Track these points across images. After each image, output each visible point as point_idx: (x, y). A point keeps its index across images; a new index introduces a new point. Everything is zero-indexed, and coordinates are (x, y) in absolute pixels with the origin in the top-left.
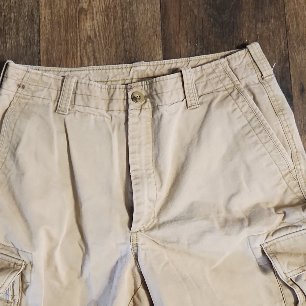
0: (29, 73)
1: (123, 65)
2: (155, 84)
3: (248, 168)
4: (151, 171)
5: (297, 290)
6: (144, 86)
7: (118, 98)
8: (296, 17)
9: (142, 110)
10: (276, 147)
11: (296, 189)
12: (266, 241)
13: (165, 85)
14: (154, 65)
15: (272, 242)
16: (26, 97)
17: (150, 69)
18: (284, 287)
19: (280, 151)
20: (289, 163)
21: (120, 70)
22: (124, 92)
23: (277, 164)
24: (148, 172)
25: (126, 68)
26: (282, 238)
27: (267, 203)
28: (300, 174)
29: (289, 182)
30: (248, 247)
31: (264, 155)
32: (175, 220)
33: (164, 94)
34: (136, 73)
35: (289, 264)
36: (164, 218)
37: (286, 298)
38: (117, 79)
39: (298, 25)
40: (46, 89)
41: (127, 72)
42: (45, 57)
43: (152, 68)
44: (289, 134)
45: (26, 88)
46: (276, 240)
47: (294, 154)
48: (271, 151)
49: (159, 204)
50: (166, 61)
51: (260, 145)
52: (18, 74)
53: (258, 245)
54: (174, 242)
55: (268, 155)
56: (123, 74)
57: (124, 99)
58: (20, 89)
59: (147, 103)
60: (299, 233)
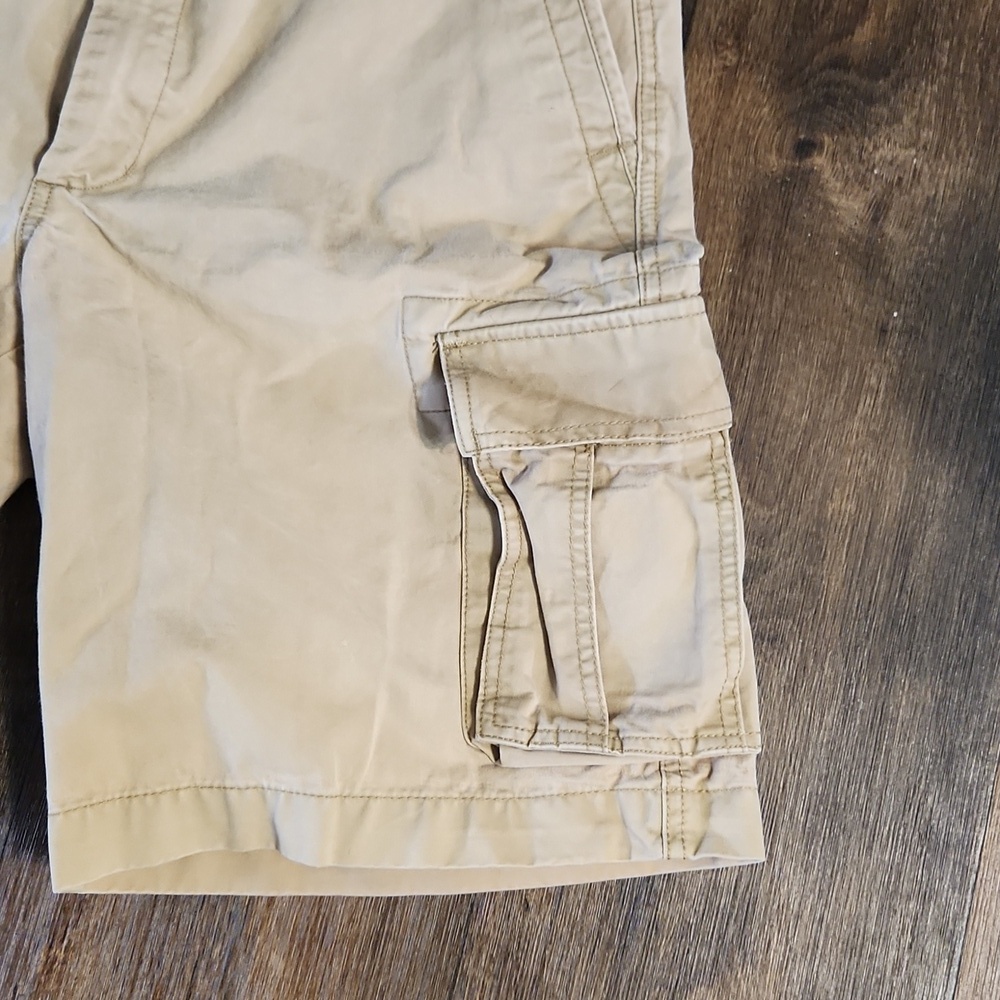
3: (482, 91)
4: (171, 20)
5: (506, 511)
10: (592, 41)
11: (620, 213)
12: (454, 327)
15: (472, 335)
18: (474, 499)
19: (599, 60)
20: (621, 110)
23: (578, 100)
24: (160, 18)
26: (508, 329)
27: (513, 229)
28: (651, 167)
29: (606, 180)
30: (397, 335)
31: (544, 59)
32: (194, 190)
35: (500, 410)
36: (162, 177)
37: (470, 534)
44: (646, 15)
46: (486, 331)
47: (647, 90)
48: (572, 53)
49: (162, 133)
51: (542, 24)
53: (424, 329)
54: (162, 251)
55: (554, 66)
60: (565, 323)
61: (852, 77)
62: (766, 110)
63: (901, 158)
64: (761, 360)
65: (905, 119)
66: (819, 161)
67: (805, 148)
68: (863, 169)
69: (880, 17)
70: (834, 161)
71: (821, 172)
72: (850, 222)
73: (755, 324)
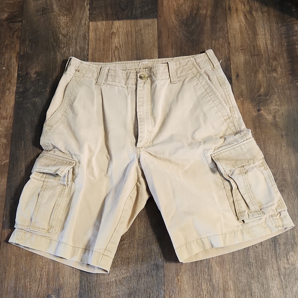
0: (82, 64)
1: (135, 61)
2: (153, 69)
3: (205, 115)
4: (149, 117)
5: (231, 181)
6: (146, 71)
7: (132, 77)
8: (234, 38)
9: (145, 84)
10: (220, 102)
11: (233, 128)
12: (214, 153)
13: (158, 69)
14: (153, 61)
15: (217, 153)
16: (80, 76)
17: (151, 64)
18: (225, 181)
19: (223, 105)
20: (228, 112)
21: (133, 64)
22: (135, 74)
23: (221, 112)
24: (148, 117)
25: (137, 63)
26: (223, 151)
27: (216, 135)
28: (235, 120)
29: (229, 124)
30: (204, 157)
31: (214, 107)
32: (162, 142)
33: (158, 74)
34: (142, 65)
35: (226, 164)
36: (156, 142)
37: (226, 187)
38: (132, 69)
39: (235, 42)
40: (91, 73)
41: (137, 65)
42: (91, 57)
43: (151, 62)
44: (228, 96)
45: (80, 72)
46: (219, 152)
47: (231, 108)
48: (218, 105)
49: (153, 135)
50: (160, 59)
51: (212, 102)
52: (76, 64)
53: (209, 155)
54: (161, 154)
55: (216, 108)
56: (135, 66)
57: (135, 79)
58: (77, 72)
59: (148, 80)
60: (232, 147)
61: (262, 97)
62: (250, 106)
63: (275, 108)
64: (264, 145)
65: (274, 102)
66: (262, 112)
67: (259, 110)
68: (269, 111)
69: (264, 87)
70: (264, 111)
71: (263, 113)
72: (270, 120)
73: (261, 140)
